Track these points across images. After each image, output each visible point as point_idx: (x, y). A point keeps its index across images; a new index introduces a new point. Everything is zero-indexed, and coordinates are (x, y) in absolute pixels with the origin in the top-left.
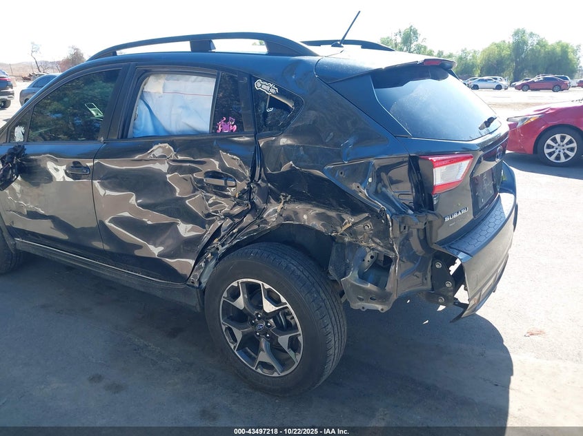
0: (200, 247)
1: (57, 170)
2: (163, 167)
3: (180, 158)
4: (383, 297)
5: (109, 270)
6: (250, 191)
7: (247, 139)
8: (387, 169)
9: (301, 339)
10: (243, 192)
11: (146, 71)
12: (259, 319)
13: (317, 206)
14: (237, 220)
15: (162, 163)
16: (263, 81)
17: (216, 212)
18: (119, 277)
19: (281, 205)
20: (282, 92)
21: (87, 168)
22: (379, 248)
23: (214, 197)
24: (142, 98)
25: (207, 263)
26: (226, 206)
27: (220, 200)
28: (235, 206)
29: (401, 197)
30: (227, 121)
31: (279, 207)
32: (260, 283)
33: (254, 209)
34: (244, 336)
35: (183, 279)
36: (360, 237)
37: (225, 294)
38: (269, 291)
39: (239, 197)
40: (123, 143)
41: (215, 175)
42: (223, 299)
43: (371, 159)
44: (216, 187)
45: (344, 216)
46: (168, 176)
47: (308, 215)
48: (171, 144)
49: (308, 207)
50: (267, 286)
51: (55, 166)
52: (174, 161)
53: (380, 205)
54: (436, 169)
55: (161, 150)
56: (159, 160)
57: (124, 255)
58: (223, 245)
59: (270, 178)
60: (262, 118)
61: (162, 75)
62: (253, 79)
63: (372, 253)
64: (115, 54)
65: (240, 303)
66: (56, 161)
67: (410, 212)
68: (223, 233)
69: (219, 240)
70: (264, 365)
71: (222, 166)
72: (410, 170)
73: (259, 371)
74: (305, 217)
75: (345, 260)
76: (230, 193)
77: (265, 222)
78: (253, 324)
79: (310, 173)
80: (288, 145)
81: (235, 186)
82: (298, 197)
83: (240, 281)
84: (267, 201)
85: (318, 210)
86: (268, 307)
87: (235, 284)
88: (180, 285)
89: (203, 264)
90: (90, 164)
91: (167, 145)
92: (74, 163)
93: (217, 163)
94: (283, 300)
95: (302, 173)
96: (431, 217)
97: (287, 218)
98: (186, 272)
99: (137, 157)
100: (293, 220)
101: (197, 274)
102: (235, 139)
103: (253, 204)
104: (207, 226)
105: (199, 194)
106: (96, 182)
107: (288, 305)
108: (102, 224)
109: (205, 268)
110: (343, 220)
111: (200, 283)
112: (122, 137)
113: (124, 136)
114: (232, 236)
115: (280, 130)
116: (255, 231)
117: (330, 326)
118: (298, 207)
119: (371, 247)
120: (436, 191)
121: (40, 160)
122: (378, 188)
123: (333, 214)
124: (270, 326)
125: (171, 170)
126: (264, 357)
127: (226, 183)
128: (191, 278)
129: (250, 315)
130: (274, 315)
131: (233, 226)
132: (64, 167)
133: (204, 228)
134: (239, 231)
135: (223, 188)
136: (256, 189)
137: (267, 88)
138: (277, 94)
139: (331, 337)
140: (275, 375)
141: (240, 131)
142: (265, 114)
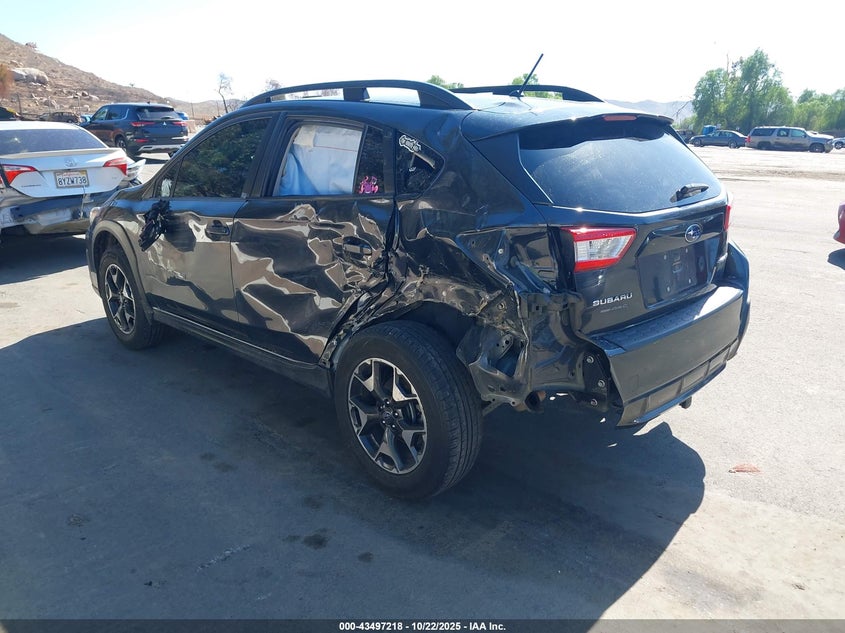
0: (334, 323)
1: (198, 229)
2: (305, 230)
3: (321, 221)
4: (514, 388)
5: (245, 347)
6: (386, 261)
7: (387, 201)
8: (524, 239)
9: (425, 437)
10: (379, 261)
11: (297, 121)
12: (387, 406)
13: (457, 282)
14: (375, 294)
15: (302, 224)
16: (408, 136)
17: (353, 284)
18: (253, 355)
19: (421, 279)
20: (425, 150)
21: (227, 228)
22: (514, 332)
23: (352, 267)
24: (292, 151)
25: (339, 342)
26: (363, 277)
27: (358, 270)
28: (371, 277)
29: (542, 273)
30: (369, 181)
31: (418, 281)
32: (394, 366)
33: (391, 282)
34: (369, 421)
35: (315, 358)
36: (495, 318)
37: (357, 371)
38: (401, 377)
39: (375, 267)
40: (266, 202)
41: (352, 241)
42: (354, 375)
43: (503, 228)
44: (354, 255)
45: (482, 293)
46: (309, 241)
47: (447, 292)
48: (314, 205)
49: (448, 282)
50: (400, 372)
51: (197, 225)
52: (316, 224)
53: (508, 279)
54: (578, 243)
55: (303, 211)
56: (300, 223)
57: (257, 330)
58: (358, 322)
59: (407, 247)
60: (403, 179)
61: (314, 126)
62: (398, 134)
63: (508, 337)
64: (269, 100)
65: (370, 383)
66: (198, 220)
67: (546, 291)
68: (359, 309)
69: (355, 317)
70: (385, 458)
71: (360, 231)
72: (551, 243)
73: (379, 463)
74: (444, 293)
75: (478, 344)
76: (365, 262)
77: (403, 298)
78: (380, 410)
79: (443, 242)
80: (426, 209)
81: (371, 254)
82: (437, 271)
83: (374, 359)
84: (406, 274)
85: (458, 286)
86: (398, 395)
87: (368, 361)
88: (312, 366)
89: (335, 342)
90: (229, 224)
91: (310, 207)
92: (215, 221)
93: (355, 227)
94: (414, 391)
95: (436, 241)
96: (572, 299)
97: (427, 295)
98: (317, 351)
99: (278, 218)
100: (432, 297)
101: (329, 353)
102: (375, 201)
103: (390, 275)
104: (343, 299)
105: (338, 264)
106: (234, 244)
107: (418, 398)
108: (239, 293)
109: (337, 346)
110: (480, 298)
111: (332, 365)
112: (266, 196)
113: (268, 193)
114: (369, 312)
115: (419, 192)
116: (392, 308)
117: (458, 431)
118: (438, 282)
119: (506, 331)
120: (577, 268)
121: (183, 218)
122: (512, 262)
123: (471, 291)
124: (397, 417)
125: (313, 234)
126: (386, 448)
127: (361, 250)
128: (323, 357)
129: (379, 399)
130: (403, 405)
131: (369, 302)
132: (205, 226)
133: (341, 302)
134: (377, 308)
135: (359, 256)
136: (393, 259)
137: (409, 144)
138: (419, 152)
139: (457, 443)
140: (394, 471)
141: (381, 194)
142: (408, 175)
